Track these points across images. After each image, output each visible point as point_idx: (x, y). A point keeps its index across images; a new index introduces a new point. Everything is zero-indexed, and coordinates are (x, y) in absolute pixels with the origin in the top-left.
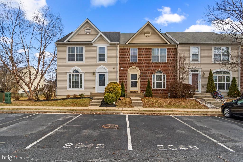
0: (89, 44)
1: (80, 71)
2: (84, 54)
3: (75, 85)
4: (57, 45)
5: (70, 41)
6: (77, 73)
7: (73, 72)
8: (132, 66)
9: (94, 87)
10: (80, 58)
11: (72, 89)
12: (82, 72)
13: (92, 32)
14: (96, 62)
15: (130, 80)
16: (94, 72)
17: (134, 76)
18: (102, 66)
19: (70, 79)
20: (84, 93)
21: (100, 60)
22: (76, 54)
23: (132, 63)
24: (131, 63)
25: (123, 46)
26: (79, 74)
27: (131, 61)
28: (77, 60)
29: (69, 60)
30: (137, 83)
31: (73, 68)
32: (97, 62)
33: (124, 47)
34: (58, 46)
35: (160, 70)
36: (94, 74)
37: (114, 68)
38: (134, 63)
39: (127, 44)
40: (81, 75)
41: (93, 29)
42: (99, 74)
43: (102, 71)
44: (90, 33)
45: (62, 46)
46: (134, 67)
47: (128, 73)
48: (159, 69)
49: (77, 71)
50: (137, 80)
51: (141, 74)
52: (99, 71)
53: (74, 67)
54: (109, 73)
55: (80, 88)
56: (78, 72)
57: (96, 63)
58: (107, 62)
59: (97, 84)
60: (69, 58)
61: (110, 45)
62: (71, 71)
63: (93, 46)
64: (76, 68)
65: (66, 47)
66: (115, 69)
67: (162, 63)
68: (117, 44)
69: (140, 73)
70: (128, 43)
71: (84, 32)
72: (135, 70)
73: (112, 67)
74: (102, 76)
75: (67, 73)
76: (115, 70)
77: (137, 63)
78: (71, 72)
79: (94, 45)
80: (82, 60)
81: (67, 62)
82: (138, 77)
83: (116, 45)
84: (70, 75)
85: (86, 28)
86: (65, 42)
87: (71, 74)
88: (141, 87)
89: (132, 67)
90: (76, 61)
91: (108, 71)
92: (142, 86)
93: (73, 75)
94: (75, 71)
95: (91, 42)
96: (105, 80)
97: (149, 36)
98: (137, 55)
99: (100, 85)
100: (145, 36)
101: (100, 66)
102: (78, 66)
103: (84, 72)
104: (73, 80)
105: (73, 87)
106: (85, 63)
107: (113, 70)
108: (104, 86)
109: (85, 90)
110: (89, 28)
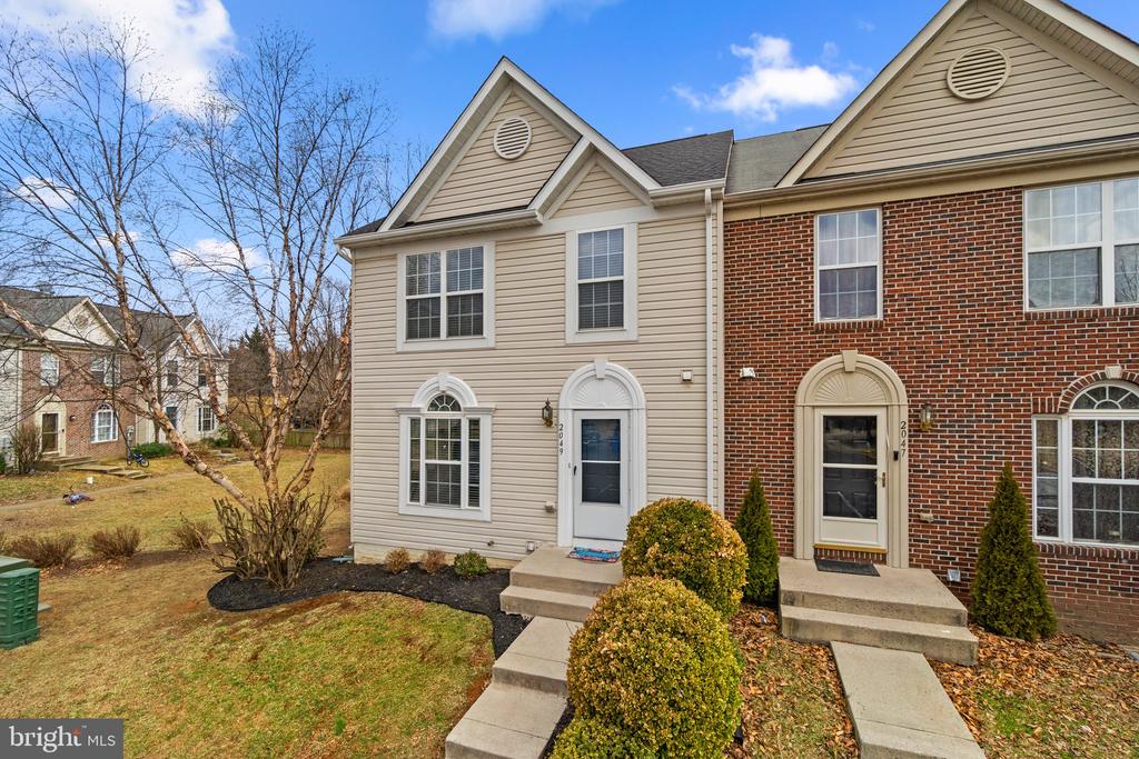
0: (516, 227)
1: (469, 399)
2: (488, 289)
3: (443, 488)
4: (353, 250)
5: (414, 218)
6: (449, 415)
7: (433, 406)
8: (837, 352)
9: (550, 510)
10: (467, 318)
11: (421, 508)
12: (476, 405)
13: (536, 139)
14: (560, 335)
15: (820, 465)
16: (547, 408)
17: (849, 435)
18: (603, 364)
19: (415, 449)
20: (487, 539)
21: (585, 322)
22: (443, 294)
23: (832, 329)
24: (820, 329)
25: (760, 206)
26: (460, 421)
27: (823, 315)
28: (451, 332)
29: (411, 334)
30: (881, 492)
31: (427, 383)
32: (569, 340)
33: (766, 213)
34: (359, 256)
35: (1124, 379)
36: (548, 422)
37: (687, 376)
38: (848, 329)
39: (789, 182)
40: (475, 424)
41: (540, 123)
42: (585, 423)
43: (602, 400)
44: (522, 151)
45: (377, 254)
46: (851, 357)
47: (798, 411)
48: (1112, 371)
49: (450, 399)
50: (881, 467)
51: (914, 417)
52: (581, 398)
53: (435, 378)
54: (652, 414)
55: (465, 510)
56: (456, 407)
57: (561, 343)
58: (634, 337)
59: (570, 485)
60: (408, 322)
61: (658, 208)
62: (421, 402)
63: (540, 232)
64: (449, 381)
65: (394, 257)
66: (696, 380)
68: (708, 193)
69: (906, 409)
70: (801, 180)
71: (489, 149)
72: (861, 381)
73: (676, 371)
74: (601, 438)
75: (399, 411)
76: (693, 387)
77: (879, 326)
78: (418, 410)
79: (550, 226)
80: (479, 331)
81: (399, 349)
82: (890, 436)
83: (701, 202)
84: (415, 423)
85: (501, 125)
86: (386, 227)
87: (418, 420)
88: (915, 519)
89: (835, 358)
90: (444, 342)
91: (641, 400)
92: (928, 516)
93: (430, 424)
94: (440, 398)
95: (526, 207)
96: (623, 463)
97: (994, 89)
98: (878, 263)
99: (588, 496)
100: (954, 96)
101: (591, 365)
102: (457, 370)
103: (493, 405)
104: (429, 455)
105: (430, 499)
106: (494, 349)
107: (682, 388)
108: (618, 502)
109: (494, 524)
110: (519, 119)
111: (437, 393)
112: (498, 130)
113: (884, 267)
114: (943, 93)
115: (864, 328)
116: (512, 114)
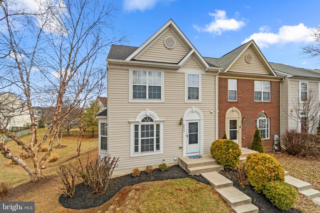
0: (172, 68)
1: (156, 118)
2: (163, 85)
3: (147, 146)
5: (135, 58)
6: (149, 123)
7: (143, 121)
9: (181, 148)
10: (155, 93)
11: (140, 154)
12: (159, 120)
13: (177, 45)
14: (183, 100)
15: (229, 130)
16: (181, 120)
17: (233, 123)
18: (194, 109)
19: (136, 135)
20: (162, 159)
21: (189, 97)
22: (147, 85)
23: (231, 103)
24: (229, 102)
26: (153, 125)
27: (229, 99)
28: (150, 97)
29: (135, 97)
30: (238, 134)
31: (142, 113)
32: (186, 102)
35: (264, 113)
36: (181, 124)
37: (212, 112)
38: (233, 103)
40: (158, 126)
41: (178, 41)
42: (189, 124)
43: (194, 118)
44: (173, 47)
45: (120, 67)
46: (234, 108)
47: (226, 119)
48: (263, 111)
49: (149, 118)
50: (238, 129)
51: (243, 120)
52: (189, 117)
53: (145, 112)
54: (205, 120)
55: (156, 152)
56: (152, 120)
57: (183, 102)
58: (201, 102)
59: (186, 140)
60: (134, 93)
61: (206, 72)
62: (139, 119)
63: (178, 71)
64: (149, 113)
65: (128, 70)
67: (267, 103)
68: (219, 71)
69: (241, 118)
70: (227, 71)
71: (163, 43)
72: (235, 113)
73: (209, 110)
74: (193, 126)
75: (130, 123)
76: (213, 114)
77: (237, 102)
78: (139, 122)
79: (181, 70)
80: (160, 97)
81: (130, 101)
82: (239, 124)
84: (136, 127)
85: (166, 38)
86: (128, 59)
87: (138, 126)
88: (242, 139)
89: (232, 108)
90: (148, 100)
91: (202, 118)
92: (244, 138)
93: (143, 126)
94: (146, 118)
95: (177, 64)
96: (199, 133)
97: (251, 62)
98: (237, 90)
99: (190, 142)
100: (246, 61)
101: (191, 108)
102: (151, 109)
103: (164, 120)
104: (142, 136)
105: (142, 150)
106: (164, 103)
107: (210, 114)
108: (197, 143)
109: (164, 155)
110: (172, 38)
111: (145, 116)
112: (165, 39)
113: (238, 91)
114: (245, 60)
115: (235, 103)
116: (170, 36)
